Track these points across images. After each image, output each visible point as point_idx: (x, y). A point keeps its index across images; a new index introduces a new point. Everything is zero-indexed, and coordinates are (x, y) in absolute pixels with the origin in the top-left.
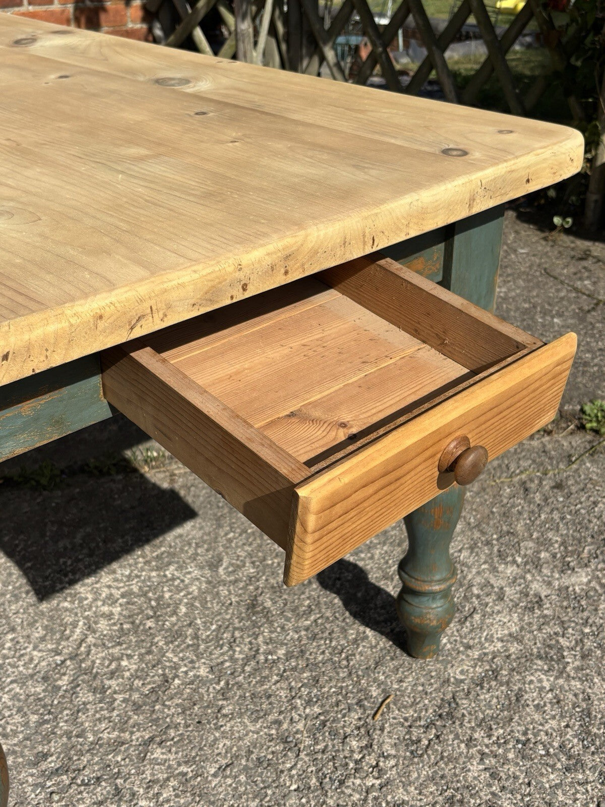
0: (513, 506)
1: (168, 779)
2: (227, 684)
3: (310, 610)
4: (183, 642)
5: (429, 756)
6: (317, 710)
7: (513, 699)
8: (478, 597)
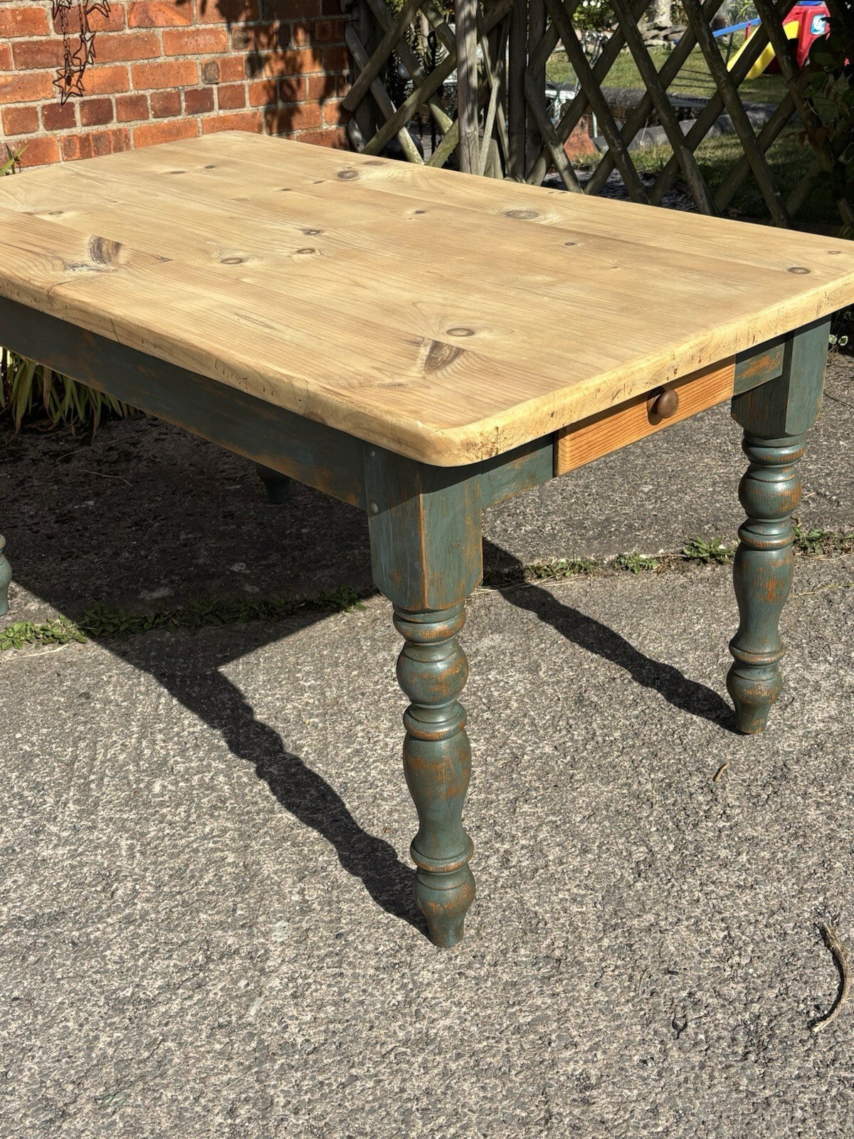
0: (819, 615)
1: (540, 825)
2: (573, 758)
3: (635, 702)
4: (523, 728)
5: (770, 806)
6: (660, 775)
7: (840, 764)
8: (795, 689)
